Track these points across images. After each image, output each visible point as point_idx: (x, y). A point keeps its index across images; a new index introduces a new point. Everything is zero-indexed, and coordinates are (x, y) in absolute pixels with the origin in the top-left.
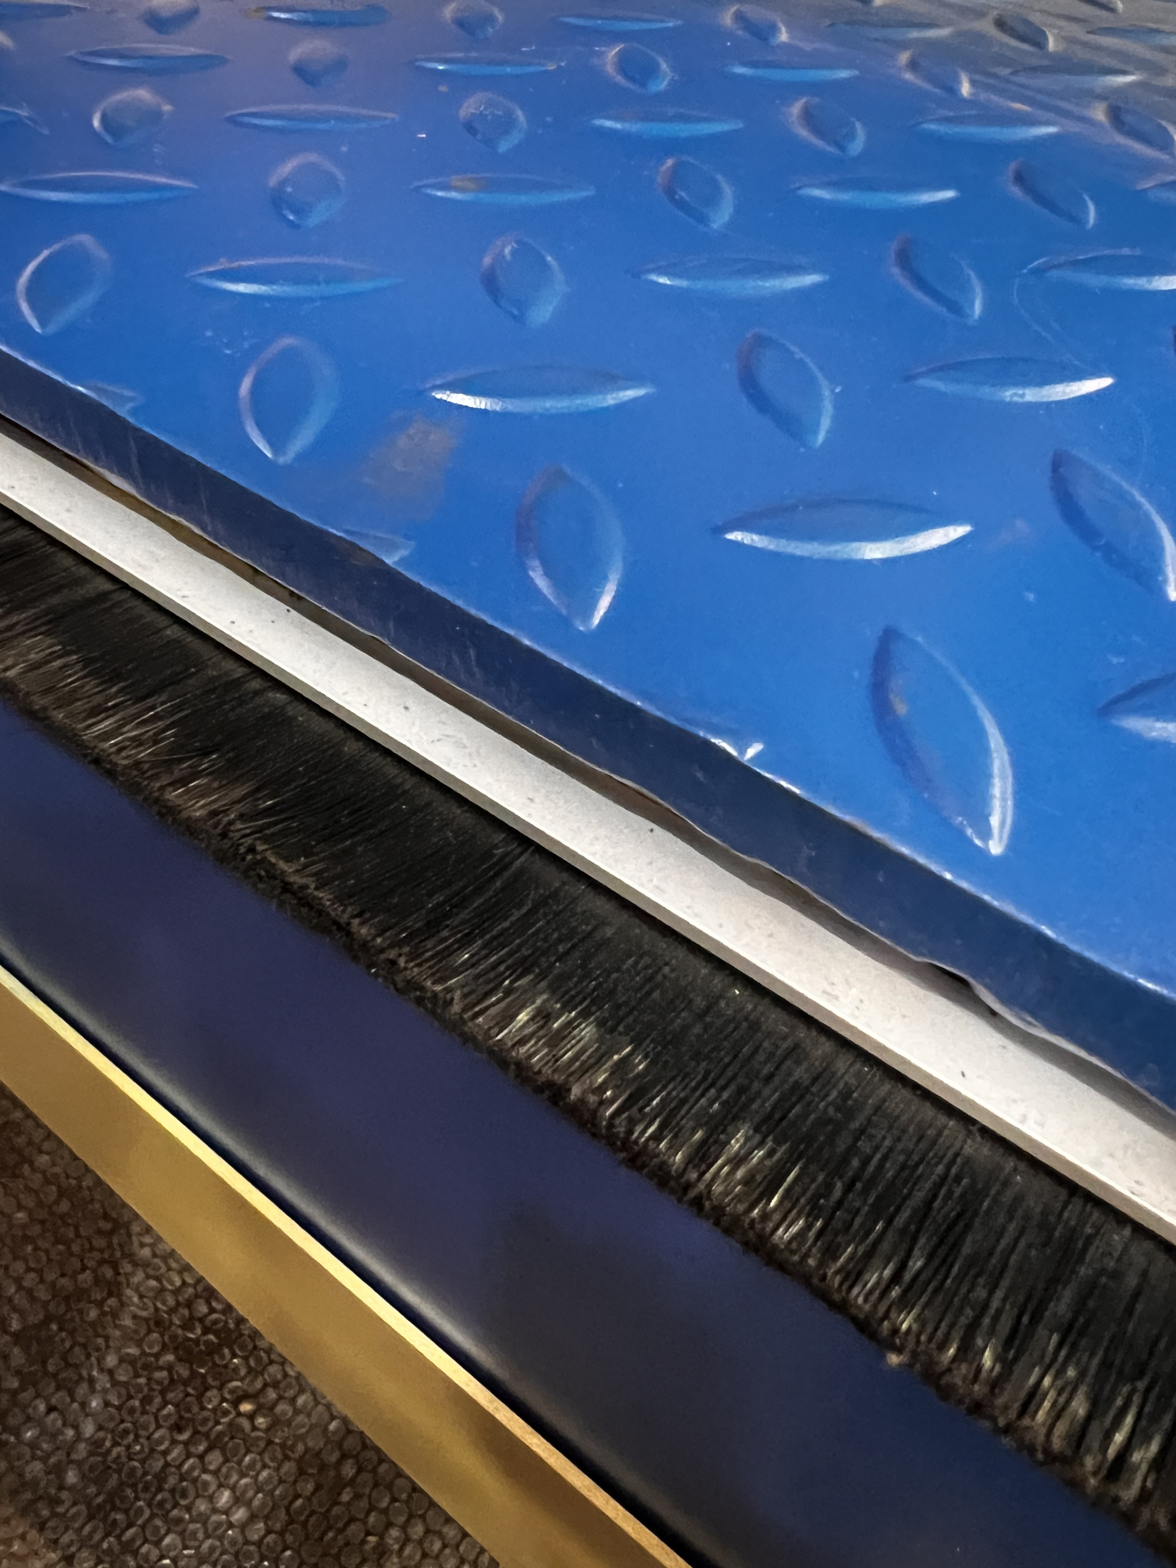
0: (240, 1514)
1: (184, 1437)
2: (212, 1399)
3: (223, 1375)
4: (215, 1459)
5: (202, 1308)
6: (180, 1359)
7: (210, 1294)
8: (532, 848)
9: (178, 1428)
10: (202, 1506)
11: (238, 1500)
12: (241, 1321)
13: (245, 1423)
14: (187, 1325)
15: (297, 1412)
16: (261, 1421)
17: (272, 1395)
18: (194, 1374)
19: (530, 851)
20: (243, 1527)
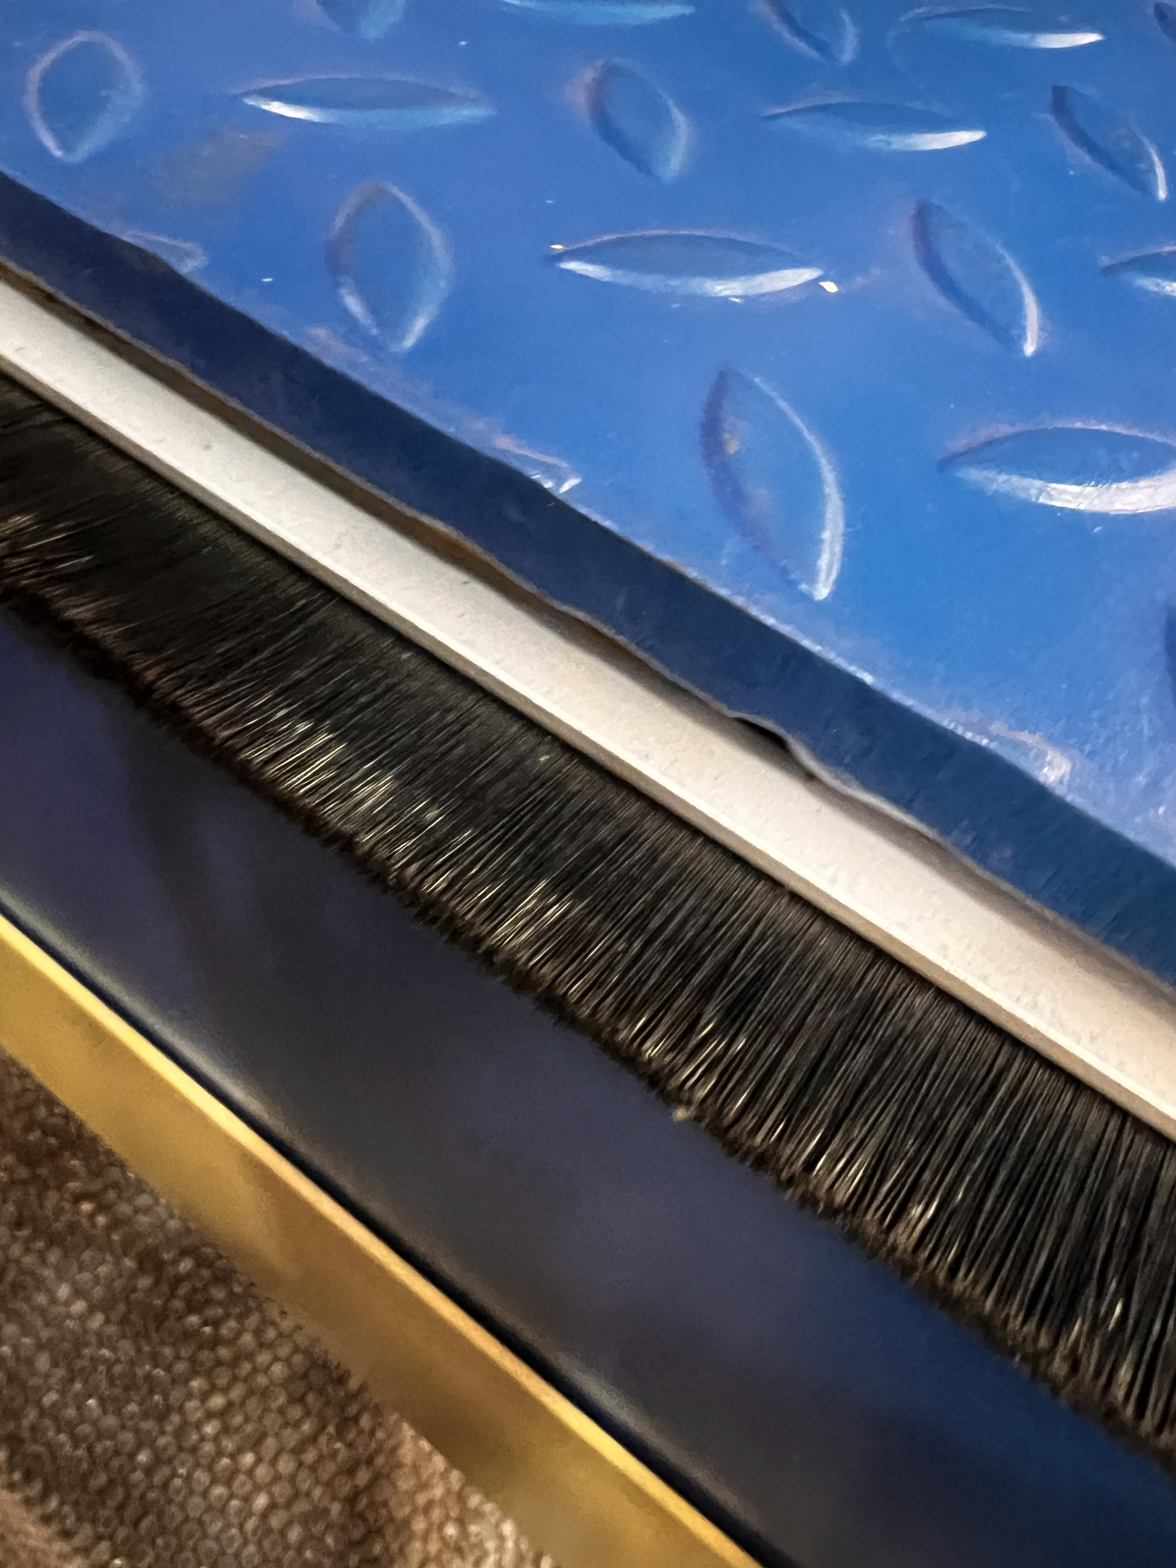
0: (79, 1306)
1: (25, 1232)
2: (52, 1199)
3: (64, 1175)
4: (54, 1256)
5: (42, 1112)
6: (19, 1159)
7: (51, 1101)
8: (337, 599)
9: (18, 1224)
10: (41, 1299)
11: (78, 1292)
12: (80, 1126)
13: (85, 1223)
14: (28, 1127)
15: (136, 1211)
16: (101, 1220)
17: (112, 1195)
18: (35, 1177)
19: (334, 601)
20: (82, 1318)
